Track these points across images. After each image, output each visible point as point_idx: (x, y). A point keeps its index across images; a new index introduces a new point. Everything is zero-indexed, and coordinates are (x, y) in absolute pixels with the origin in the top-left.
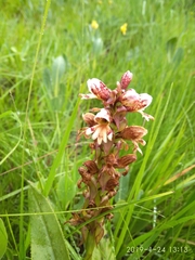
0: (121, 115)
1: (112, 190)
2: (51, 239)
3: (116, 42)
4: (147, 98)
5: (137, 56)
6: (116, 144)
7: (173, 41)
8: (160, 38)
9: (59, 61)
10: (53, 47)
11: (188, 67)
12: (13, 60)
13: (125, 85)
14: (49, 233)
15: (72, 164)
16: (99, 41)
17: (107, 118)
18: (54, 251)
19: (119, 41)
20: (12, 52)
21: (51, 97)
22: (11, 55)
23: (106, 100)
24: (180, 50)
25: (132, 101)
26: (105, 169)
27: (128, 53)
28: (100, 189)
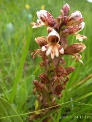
1: (60, 93)
6: (61, 59)
15: (23, 80)
17: (58, 36)
21: (7, 46)
23: (53, 26)
26: (56, 78)
28: (50, 93)
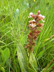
0: (38, 21)
1: (35, 39)
2: (22, 51)
3: (32, 4)
4: (44, 17)
5: (38, 8)
6: (36, 28)
7: (48, 4)
8: (45, 3)
9: (18, 10)
10: (15, 6)
11: (52, 11)
12: (4, 10)
13: (39, 14)
14: (21, 50)
16: (28, 4)
17: (35, 21)
18: (23, 54)
19: (33, 4)
20: (4, 8)
21: (16, 20)
22: (4, 9)
23: (34, 17)
24: (50, 6)
25: (41, 17)
26: (34, 34)
27: (36, 8)
28: (33, 39)
